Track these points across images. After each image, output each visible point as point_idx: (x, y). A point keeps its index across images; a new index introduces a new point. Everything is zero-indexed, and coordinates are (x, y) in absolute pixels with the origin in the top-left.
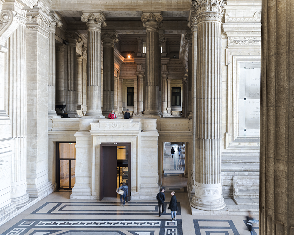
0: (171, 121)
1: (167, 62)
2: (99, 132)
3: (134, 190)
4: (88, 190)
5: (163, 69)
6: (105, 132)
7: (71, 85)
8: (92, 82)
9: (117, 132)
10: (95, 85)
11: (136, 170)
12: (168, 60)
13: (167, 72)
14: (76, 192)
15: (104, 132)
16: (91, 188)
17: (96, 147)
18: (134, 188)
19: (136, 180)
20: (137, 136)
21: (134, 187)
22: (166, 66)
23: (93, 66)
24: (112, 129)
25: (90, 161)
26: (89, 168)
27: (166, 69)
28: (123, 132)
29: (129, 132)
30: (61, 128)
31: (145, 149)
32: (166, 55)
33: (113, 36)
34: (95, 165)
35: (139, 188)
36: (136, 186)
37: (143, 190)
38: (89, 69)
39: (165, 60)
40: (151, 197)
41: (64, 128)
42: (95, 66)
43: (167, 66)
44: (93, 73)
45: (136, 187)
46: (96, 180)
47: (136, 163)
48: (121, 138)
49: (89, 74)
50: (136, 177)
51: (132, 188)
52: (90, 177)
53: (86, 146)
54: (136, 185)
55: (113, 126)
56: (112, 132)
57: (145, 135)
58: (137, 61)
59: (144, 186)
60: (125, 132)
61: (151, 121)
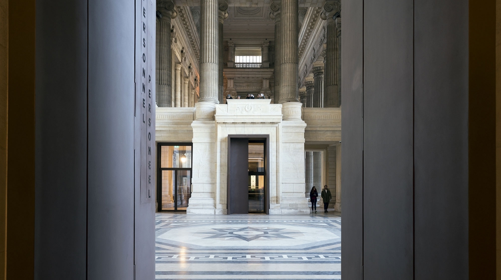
0: (318, 111)
1: (269, 76)
2: (227, 117)
3: (274, 201)
4: (211, 202)
5: (264, 86)
6: (236, 117)
7: (165, 77)
8: (209, 58)
9: (252, 117)
10: (212, 62)
11: (277, 173)
12: (272, 72)
13: (270, 92)
14: (194, 205)
15: (234, 117)
16: (214, 198)
17: (222, 141)
18: (273, 199)
19: (277, 187)
20: (277, 125)
21: (274, 197)
22: (268, 81)
23: (210, 34)
24: (245, 113)
25: (212, 161)
26: (211, 171)
27: (268, 86)
28: (260, 117)
29: (268, 117)
30: (166, 121)
31: (287, 144)
32: (268, 66)
33: (223, 7)
34: (221, 166)
35: (280, 199)
36: (275, 195)
37: (285, 202)
38: (204, 40)
39: (268, 72)
40: (297, 211)
41: (171, 121)
42: (213, 35)
43: (270, 83)
44: (210, 45)
45: (277, 197)
46: (221, 188)
47: (277, 162)
48: (256, 128)
49: (203, 46)
50: (277, 183)
51: (270, 199)
52: (213, 184)
53: (207, 140)
54: (277, 194)
55: (246, 109)
56: (245, 117)
57: (288, 125)
58: (228, 74)
59: (287, 197)
60: (263, 117)
61: (295, 106)
